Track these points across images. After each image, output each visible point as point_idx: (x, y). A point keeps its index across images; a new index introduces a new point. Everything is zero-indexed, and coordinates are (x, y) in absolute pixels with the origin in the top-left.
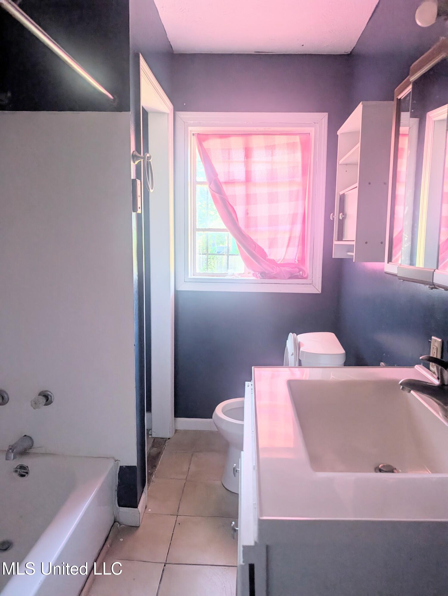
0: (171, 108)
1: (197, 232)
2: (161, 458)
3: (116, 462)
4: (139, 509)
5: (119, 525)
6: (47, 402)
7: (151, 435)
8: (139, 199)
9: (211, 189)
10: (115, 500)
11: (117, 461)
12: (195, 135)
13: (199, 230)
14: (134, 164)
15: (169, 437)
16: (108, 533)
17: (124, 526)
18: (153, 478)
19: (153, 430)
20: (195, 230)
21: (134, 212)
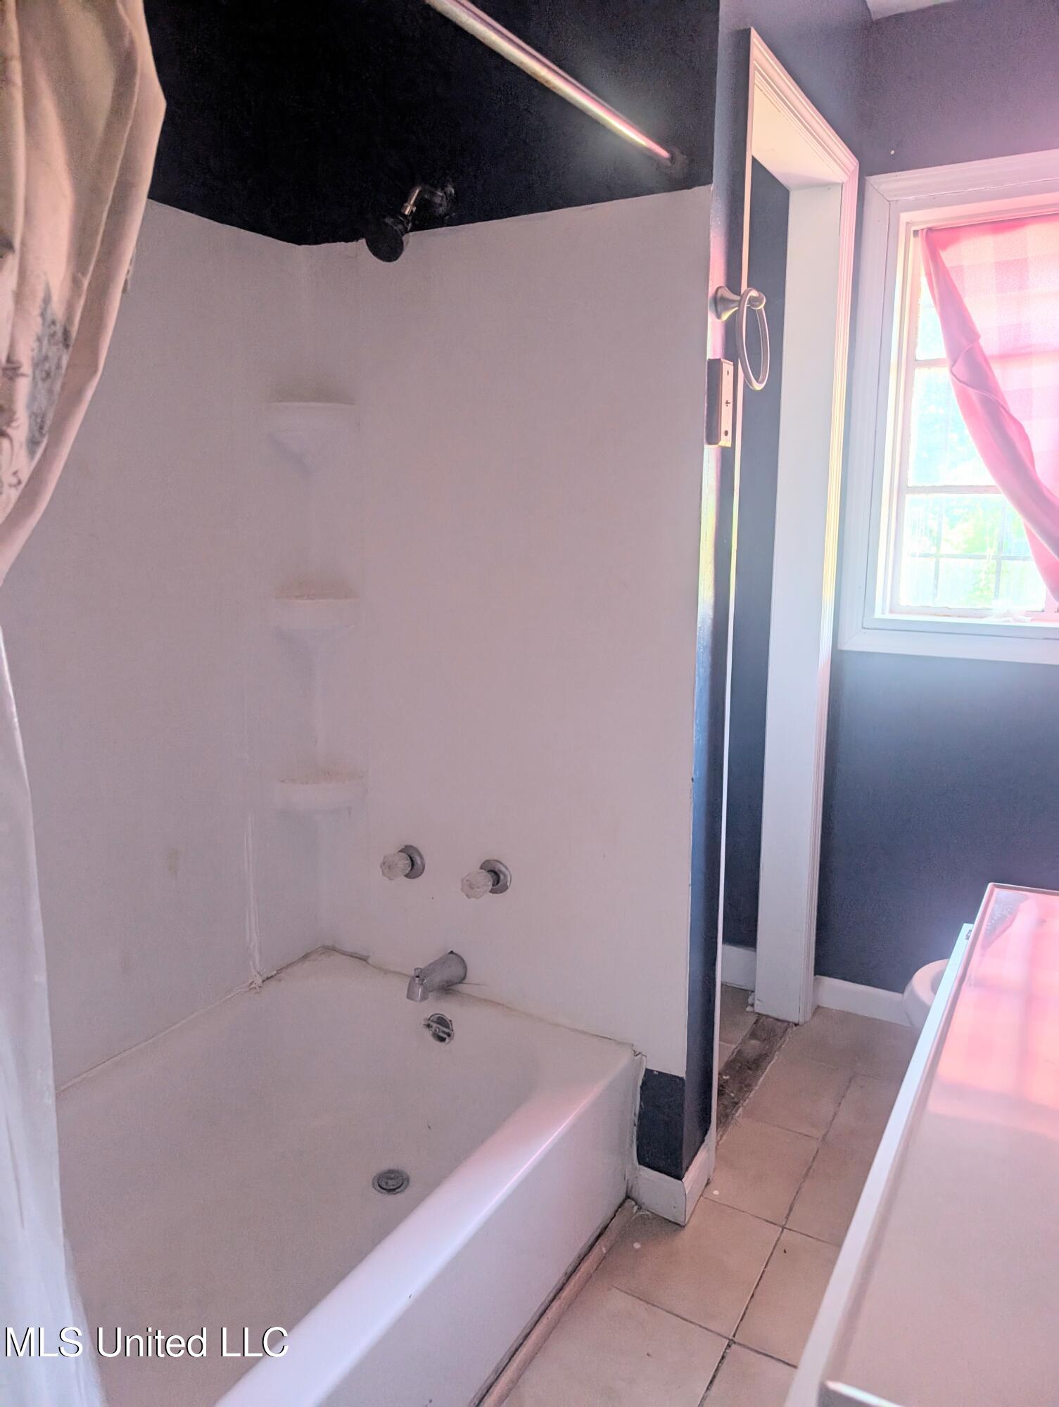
0: (852, 168)
1: (909, 497)
2: (767, 1070)
3: (637, 1058)
4: (686, 1185)
5: (636, 1208)
6: (496, 887)
7: (752, 1005)
8: (726, 412)
9: (956, 378)
10: (631, 1146)
11: (640, 1056)
12: (920, 232)
13: (914, 490)
14: (718, 320)
15: (796, 1021)
16: (608, 1222)
17: (648, 1213)
18: (737, 1115)
19: (758, 994)
20: (902, 489)
21: (710, 443)
